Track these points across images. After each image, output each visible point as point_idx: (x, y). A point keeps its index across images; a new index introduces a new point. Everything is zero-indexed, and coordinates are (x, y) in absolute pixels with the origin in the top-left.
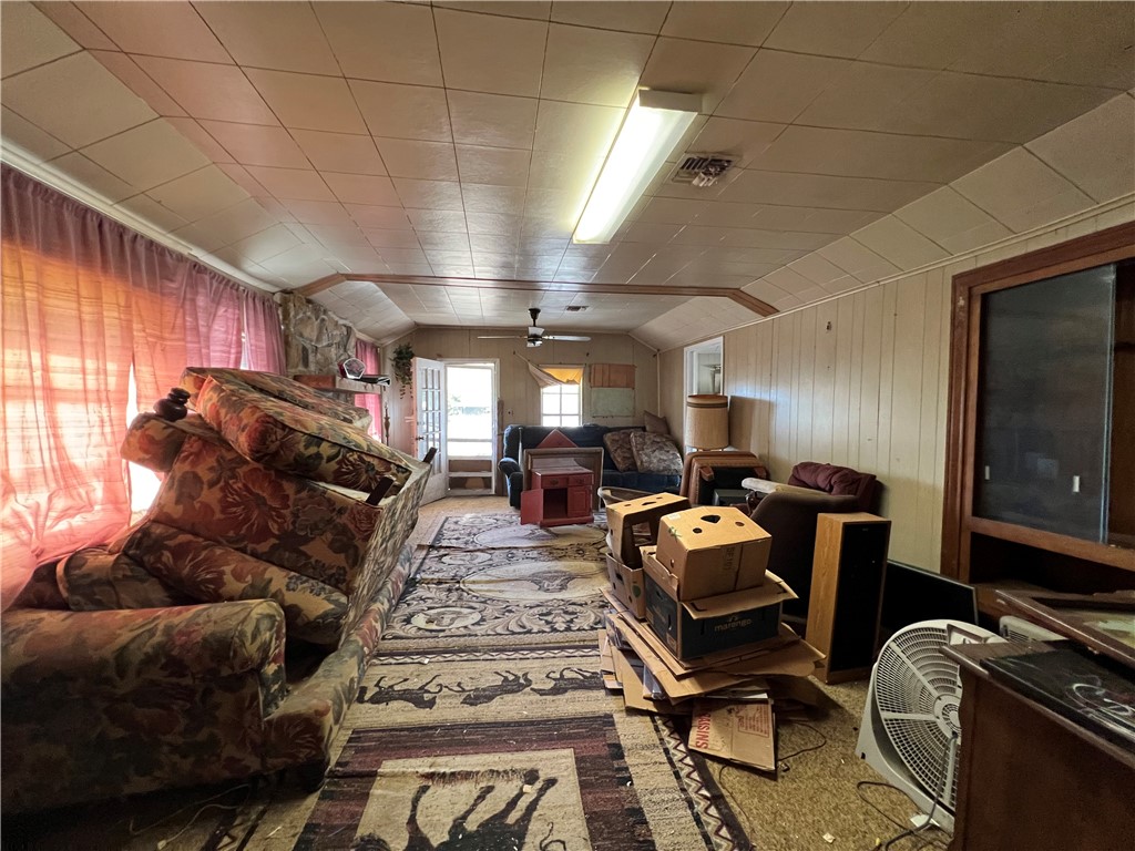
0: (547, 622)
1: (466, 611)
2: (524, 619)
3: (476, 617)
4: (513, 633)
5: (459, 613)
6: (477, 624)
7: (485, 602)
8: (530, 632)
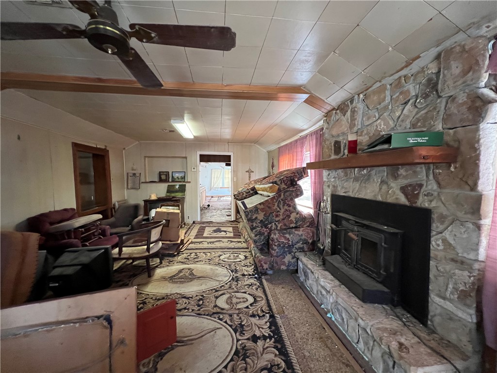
0: (197, 255)
1: (226, 260)
2: (205, 256)
3: (222, 258)
4: (209, 252)
5: (228, 259)
6: (221, 255)
7: (219, 264)
8: (204, 253)
